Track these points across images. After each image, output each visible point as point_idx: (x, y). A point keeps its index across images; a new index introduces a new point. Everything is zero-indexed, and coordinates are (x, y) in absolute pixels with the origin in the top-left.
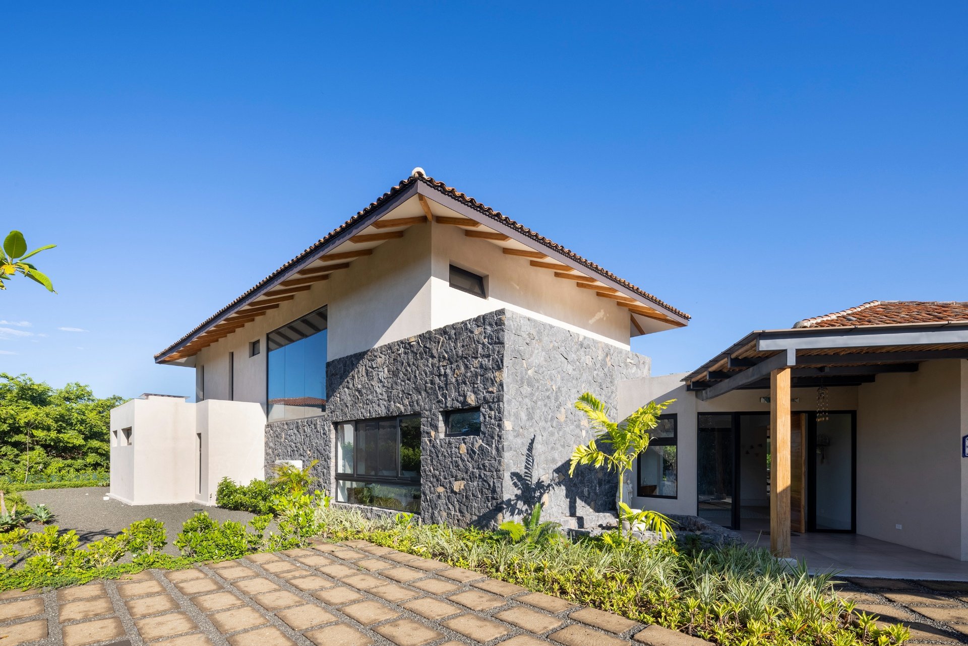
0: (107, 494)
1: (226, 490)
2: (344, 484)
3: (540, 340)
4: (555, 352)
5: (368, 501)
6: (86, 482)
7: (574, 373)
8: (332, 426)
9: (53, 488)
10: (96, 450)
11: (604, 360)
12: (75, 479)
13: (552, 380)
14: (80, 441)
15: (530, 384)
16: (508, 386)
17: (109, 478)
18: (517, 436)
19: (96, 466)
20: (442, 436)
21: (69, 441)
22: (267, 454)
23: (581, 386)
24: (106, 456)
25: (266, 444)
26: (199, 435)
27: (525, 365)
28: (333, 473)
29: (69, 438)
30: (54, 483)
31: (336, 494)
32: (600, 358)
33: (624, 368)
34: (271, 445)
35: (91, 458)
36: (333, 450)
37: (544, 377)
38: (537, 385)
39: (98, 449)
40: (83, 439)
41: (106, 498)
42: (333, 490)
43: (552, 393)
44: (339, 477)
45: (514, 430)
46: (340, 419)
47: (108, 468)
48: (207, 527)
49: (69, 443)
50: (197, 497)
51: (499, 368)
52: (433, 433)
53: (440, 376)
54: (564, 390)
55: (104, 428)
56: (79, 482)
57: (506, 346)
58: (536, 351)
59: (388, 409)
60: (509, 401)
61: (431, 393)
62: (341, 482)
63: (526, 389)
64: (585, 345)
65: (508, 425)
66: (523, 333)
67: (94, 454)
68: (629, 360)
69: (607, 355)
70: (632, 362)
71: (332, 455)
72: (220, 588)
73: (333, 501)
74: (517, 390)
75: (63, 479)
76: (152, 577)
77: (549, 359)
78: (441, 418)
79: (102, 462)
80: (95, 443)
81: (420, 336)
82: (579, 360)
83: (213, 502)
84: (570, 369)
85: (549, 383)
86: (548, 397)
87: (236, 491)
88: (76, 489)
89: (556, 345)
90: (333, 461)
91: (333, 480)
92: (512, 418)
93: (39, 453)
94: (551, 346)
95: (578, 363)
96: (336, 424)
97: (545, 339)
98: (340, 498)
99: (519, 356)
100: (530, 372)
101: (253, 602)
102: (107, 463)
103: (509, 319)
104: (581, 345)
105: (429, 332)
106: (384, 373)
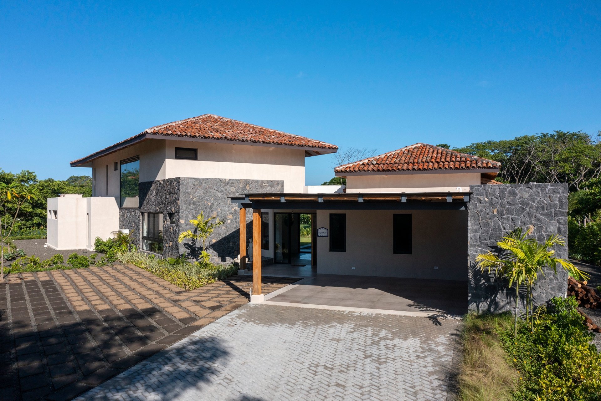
0: (46, 244)
1: (99, 243)
2: (147, 242)
3: (201, 186)
4: (210, 189)
5: (157, 249)
6: (34, 236)
7: (223, 196)
8: (141, 214)
9: (18, 239)
10: (38, 215)
11: (245, 187)
12: (29, 234)
13: (208, 201)
14: (30, 210)
15: (194, 203)
16: (182, 206)
17: (47, 234)
18: (187, 225)
19: (39, 225)
20: (168, 223)
21: (24, 209)
22: (120, 224)
23: (227, 201)
24: (45, 219)
25: (120, 218)
26: (88, 214)
27: (191, 197)
28: (141, 236)
29: (24, 208)
30: (18, 237)
31: (143, 246)
32: (241, 187)
33: (260, 189)
34: (121, 219)
35: (36, 220)
36: (141, 225)
37: (203, 200)
38: (198, 204)
39: (40, 214)
40: (32, 208)
41: (45, 246)
42: (142, 244)
43: (208, 206)
44: (144, 238)
45: (185, 223)
46: (143, 211)
47: (46, 227)
48: (77, 257)
49: (24, 211)
50: (87, 246)
51: (179, 200)
52: (166, 222)
53: (167, 198)
54: (215, 204)
55: (43, 201)
56: (30, 236)
57: (181, 191)
58: (198, 191)
59: (155, 208)
60: (182, 212)
61: (165, 205)
62: (146, 241)
63: (192, 206)
64: (230, 182)
65: (182, 221)
66: (190, 185)
67: (37, 217)
68: (264, 185)
69: (247, 185)
70: (267, 185)
71: (141, 227)
72: (76, 273)
73: (141, 249)
74: (187, 207)
75: (22, 234)
76: (59, 271)
77: (206, 192)
78: (168, 216)
79: (43, 223)
80: (39, 211)
81: (163, 180)
82: (226, 190)
83: (92, 249)
84: (220, 195)
85: (206, 202)
86: (205, 208)
87: (101, 244)
88: (29, 240)
89: (210, 186)
90: (141, 230)
91: (141, 239)
92: (184, 218)
93: (8, 217)
94: (208, 187)
95: (225, 191)
96: (143, 214)
97: (203, 185)
98: (145, 248)
99: (187, 194)
100: (194, 199)
101: (82, 276)
102: (45, 223)
103: (182, 181)
104: (228, 183)
105: (165, 180)
106: (154, 194)
